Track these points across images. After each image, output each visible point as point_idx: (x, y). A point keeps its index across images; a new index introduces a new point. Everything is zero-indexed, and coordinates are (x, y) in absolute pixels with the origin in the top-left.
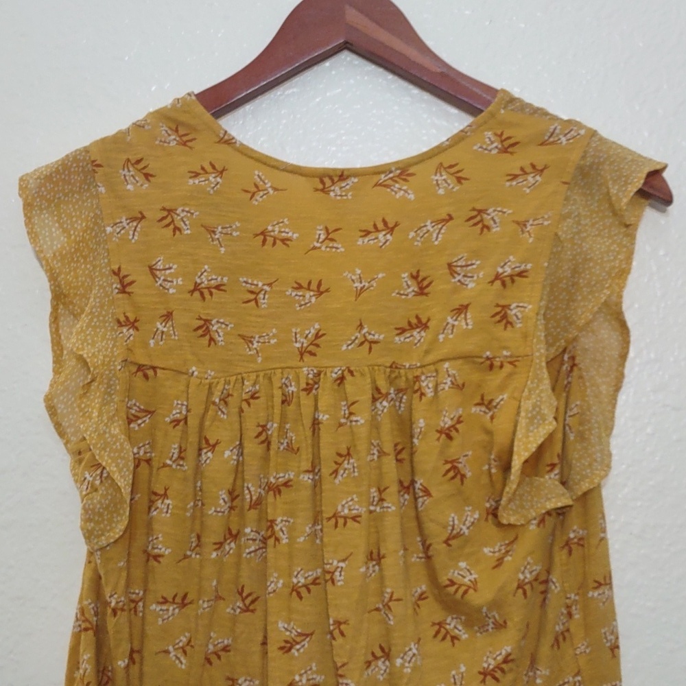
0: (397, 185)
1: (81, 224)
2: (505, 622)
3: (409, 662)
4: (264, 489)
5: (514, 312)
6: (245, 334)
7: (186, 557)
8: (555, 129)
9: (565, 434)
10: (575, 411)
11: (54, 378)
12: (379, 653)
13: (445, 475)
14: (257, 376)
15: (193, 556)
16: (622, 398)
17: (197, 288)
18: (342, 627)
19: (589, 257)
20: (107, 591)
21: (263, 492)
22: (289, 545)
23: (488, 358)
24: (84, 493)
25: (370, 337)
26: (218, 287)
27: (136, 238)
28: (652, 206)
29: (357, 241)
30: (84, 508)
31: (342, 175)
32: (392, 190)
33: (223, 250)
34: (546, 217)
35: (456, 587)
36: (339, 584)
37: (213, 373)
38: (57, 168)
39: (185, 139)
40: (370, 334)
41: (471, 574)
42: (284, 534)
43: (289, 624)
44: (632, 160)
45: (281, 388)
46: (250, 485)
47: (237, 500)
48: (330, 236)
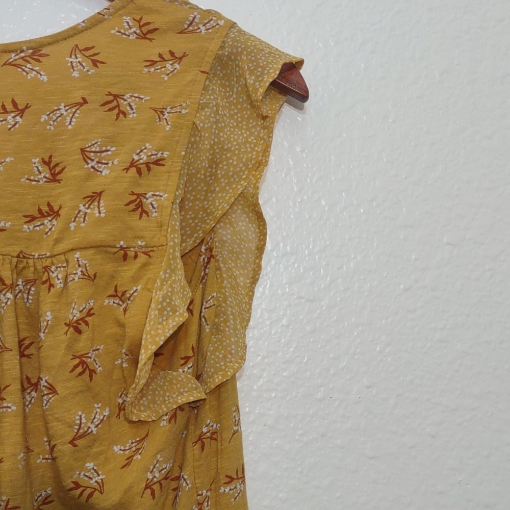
0: (29, 66)
5: (149, 201)
8: (194, 18)
9: (200, 325)
10: (211, 302)
13: (72, 371)
16: (259, 290)
19: (226, 147)
23: (122, 248)
28: (290, 103)
32: (24, 70)
34: (184, 105)
35: (82, 489)
41: (99, 475)
44: (270, 53)
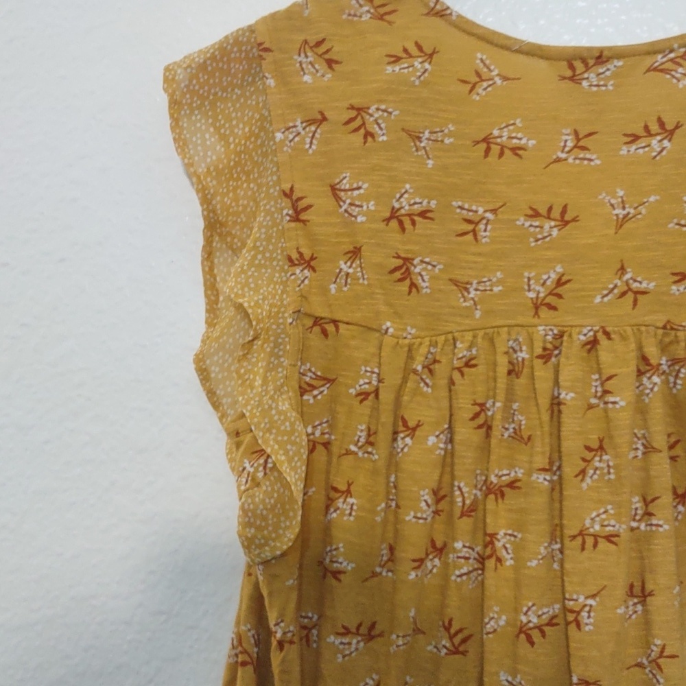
0: (680, 70)
1: (244, 129)
4: (481, 490)
6: (459, 278)
7: (374, 574)
11: (206, 332)
14: (475, 337)
15: (384, 574)
17: (394, 215)
20: (272, 617)
21: (479, 493)
22: (515, 568)
24: (243, 488)
25: (635, 286)
26: (423, 214)
27: (314, 147)
29: (621, 149)
30: (242, 508)
31: (601, 57)
32: (673, 77)
33: (430, 162)
36: (587, 628)
37: (413, 331)
38: (213, 53)
39: (382, 11)
40: (635, 281)
42: (508, 553)
43: (515, 677)
45: (506, 353)
46: (462, 485)
47: (443, 502)
48: (581, 144)
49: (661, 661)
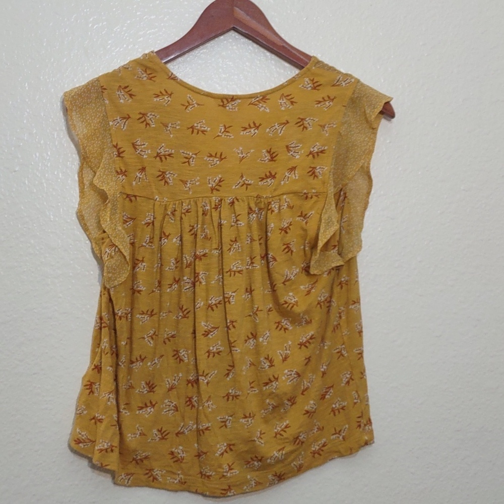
0: (261, 105)
1: (97, 120)
2: (311, 320)
3: (266, 339)
4: (193, 257)
5: (318, 170)
6: (183, 179)
7: (153, 291)
8: (340, 78)
9: (340, 231)
10: (346, 219)
11: (80, 200)
12: (250, 336)
13: (283, 251)
14: (190, 201)
15: (157, 291)
16: (367, 213)
17: (158, 155)
18: (234, 324)
19: (355, 144)
20: (117, 308)
21: (192, 259)
22: (206, 285)
23: (305, 193)
24: (106, 259)
25: (246, 182)
26: (169, 155)
27: (125, 128)
28: (385, 118)
29: (240, 133)
30: (106, 267)
31: (233, 98)
32: (258, 107)
33: (172, 136)
34: (335, 123)
35: (288, 304)
36: (233, 303)
37: (166, 199)
38: (84, 90)
39: (151, 76)
40: (247, 180)
41: (295, 298)
42: (203, 280)
43: (207, 323)
44: (377, 96)
45: (202, 207)
46: (186, 256)
47: (179, 263)
48: (226, 130)
49: (257, 312)
